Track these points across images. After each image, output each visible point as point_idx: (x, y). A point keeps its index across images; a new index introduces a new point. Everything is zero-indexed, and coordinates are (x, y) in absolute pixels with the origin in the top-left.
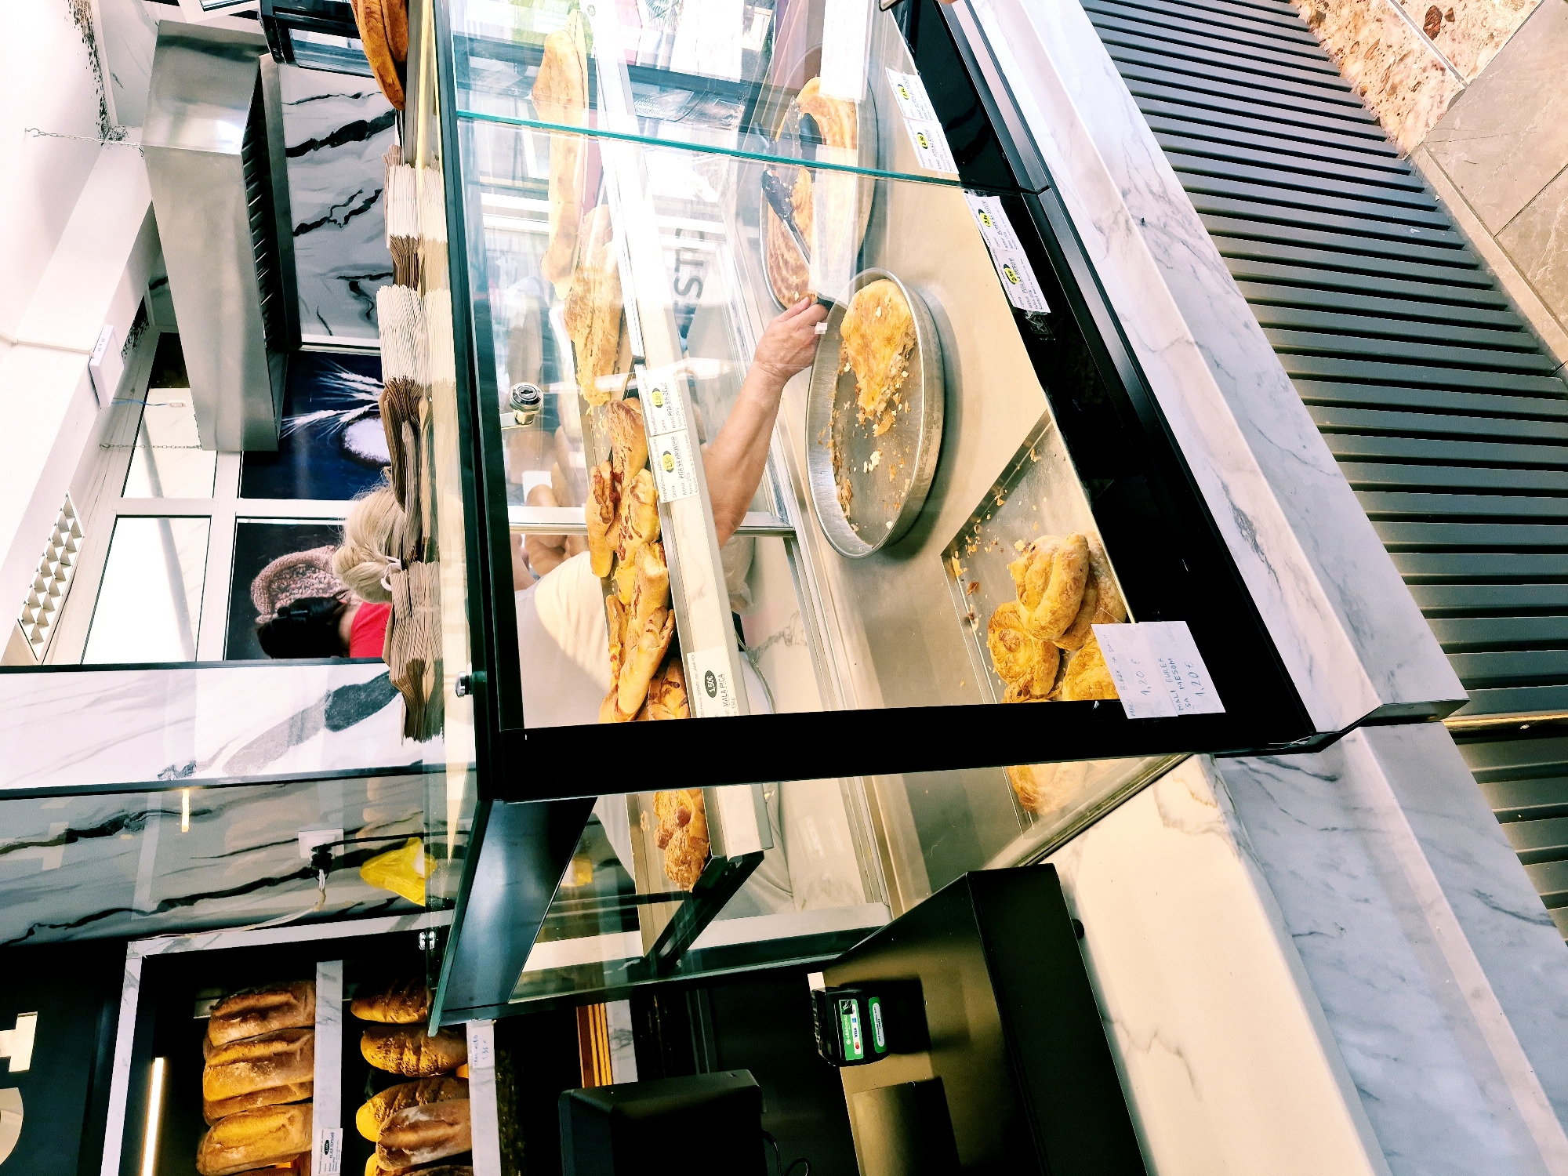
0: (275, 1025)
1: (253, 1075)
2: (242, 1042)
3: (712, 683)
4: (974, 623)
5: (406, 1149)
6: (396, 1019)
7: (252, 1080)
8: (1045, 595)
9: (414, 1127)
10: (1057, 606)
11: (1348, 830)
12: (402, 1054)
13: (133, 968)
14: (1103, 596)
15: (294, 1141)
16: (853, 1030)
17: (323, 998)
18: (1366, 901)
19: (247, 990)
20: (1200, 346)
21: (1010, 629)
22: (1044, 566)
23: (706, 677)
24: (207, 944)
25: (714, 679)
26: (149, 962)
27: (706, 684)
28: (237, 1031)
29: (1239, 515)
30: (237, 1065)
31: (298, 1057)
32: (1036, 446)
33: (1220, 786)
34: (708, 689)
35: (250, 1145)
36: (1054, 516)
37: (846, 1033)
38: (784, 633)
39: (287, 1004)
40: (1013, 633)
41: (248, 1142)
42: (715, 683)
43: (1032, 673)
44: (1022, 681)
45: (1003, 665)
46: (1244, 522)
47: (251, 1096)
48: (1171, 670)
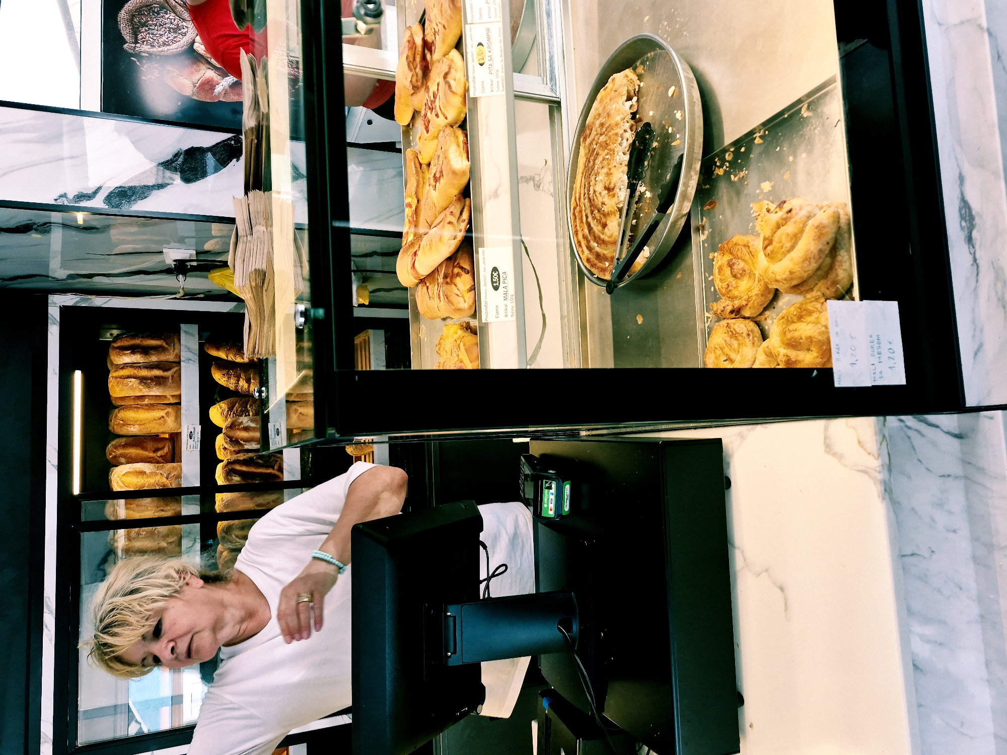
0: (154, 358)
1: (141, 387)
2: (132, 365)
3: (496, 278)
4: (703, 233)
5: (241, 440)
6: (234, 359)
7: (141, 390)
8: (789, 256)
9: (246, 429)
10: (797, 269)
11: (958, 477)
12: (238, 381)
13: (54, 313)
14: (837, 267)
15: (170, 425)
16: (550, 500)
17: (186, 346)
18: (954, 531)
19: (134, 333)
20: (990, 34)
21: (740, 261)
22: (796, 231)
23: (492, 272)
24: (105, 303)
25: (499, 275)
26: (64, 310)
27: (492, 278)
28: (127, 359)
29: (965, 205)
30: (130, 380)
31: (170, 380)
32: (811, 102)
33: (884, 443)
34: (493, 282)
35: (142, 425)
36: (808, 173)
37: (545, 499)
38: (534, 178)
39: (161, 347)
40: (742, 264)
41: (141, 423)
42: (499, 278)
43: (748, 300)
44: (737, 303)
45: (725, 285)
46: (967, 215)
47: (142, 397)
48: (876, 346)
